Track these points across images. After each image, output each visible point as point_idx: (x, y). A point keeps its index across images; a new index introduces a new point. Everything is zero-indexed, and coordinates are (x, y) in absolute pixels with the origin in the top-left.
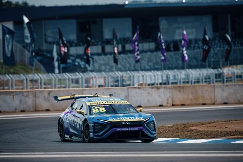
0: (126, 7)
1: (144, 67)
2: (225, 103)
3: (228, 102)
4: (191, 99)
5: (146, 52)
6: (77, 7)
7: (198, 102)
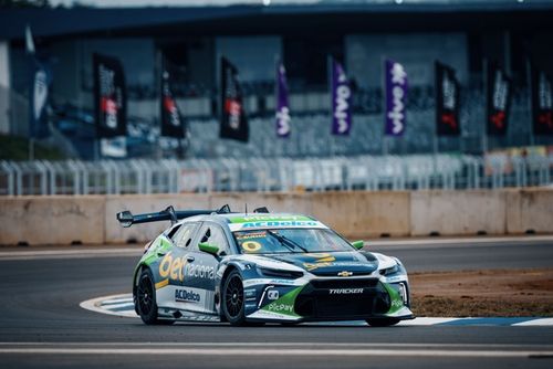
0: (265, 11)
1: (308, 147)
2: (434, 235)
3: (441, 232)
4: (355, 224)
5: (312, 114)
6: (150, 10)
7: (370, 231)
